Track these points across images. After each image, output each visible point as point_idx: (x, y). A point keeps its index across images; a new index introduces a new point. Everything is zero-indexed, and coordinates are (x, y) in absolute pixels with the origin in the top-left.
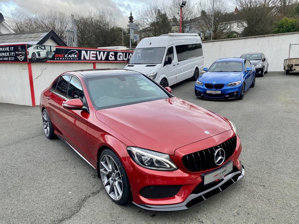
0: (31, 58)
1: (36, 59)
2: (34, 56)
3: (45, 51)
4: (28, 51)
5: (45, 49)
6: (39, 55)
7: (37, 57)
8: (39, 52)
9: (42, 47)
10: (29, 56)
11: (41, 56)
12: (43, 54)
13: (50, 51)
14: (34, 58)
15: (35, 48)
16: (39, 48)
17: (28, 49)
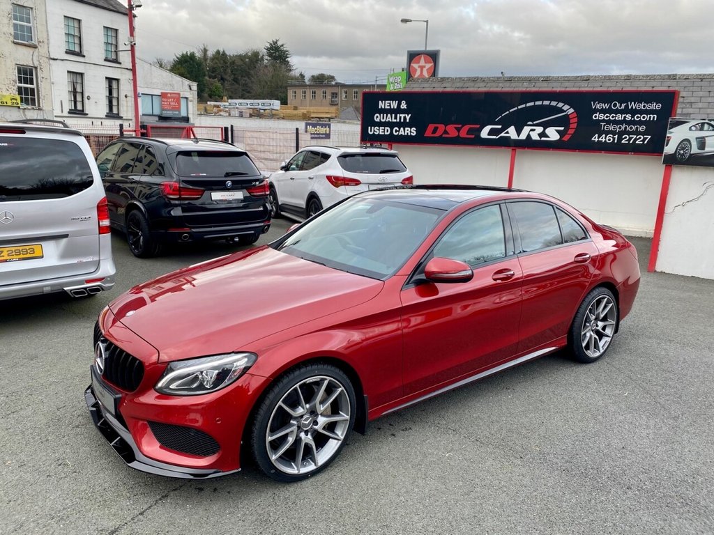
0: (673, 152)
1: (687, 156)
2: (683, 149)
4: (668, 135)
6: (702, 144)
7: (695, 149)
8: (703, 138)
10: (670, 149)
11: (707, 149)
14: (682, 152)
15: (693, 128)
16: (706, 127)
17: (671, 130)
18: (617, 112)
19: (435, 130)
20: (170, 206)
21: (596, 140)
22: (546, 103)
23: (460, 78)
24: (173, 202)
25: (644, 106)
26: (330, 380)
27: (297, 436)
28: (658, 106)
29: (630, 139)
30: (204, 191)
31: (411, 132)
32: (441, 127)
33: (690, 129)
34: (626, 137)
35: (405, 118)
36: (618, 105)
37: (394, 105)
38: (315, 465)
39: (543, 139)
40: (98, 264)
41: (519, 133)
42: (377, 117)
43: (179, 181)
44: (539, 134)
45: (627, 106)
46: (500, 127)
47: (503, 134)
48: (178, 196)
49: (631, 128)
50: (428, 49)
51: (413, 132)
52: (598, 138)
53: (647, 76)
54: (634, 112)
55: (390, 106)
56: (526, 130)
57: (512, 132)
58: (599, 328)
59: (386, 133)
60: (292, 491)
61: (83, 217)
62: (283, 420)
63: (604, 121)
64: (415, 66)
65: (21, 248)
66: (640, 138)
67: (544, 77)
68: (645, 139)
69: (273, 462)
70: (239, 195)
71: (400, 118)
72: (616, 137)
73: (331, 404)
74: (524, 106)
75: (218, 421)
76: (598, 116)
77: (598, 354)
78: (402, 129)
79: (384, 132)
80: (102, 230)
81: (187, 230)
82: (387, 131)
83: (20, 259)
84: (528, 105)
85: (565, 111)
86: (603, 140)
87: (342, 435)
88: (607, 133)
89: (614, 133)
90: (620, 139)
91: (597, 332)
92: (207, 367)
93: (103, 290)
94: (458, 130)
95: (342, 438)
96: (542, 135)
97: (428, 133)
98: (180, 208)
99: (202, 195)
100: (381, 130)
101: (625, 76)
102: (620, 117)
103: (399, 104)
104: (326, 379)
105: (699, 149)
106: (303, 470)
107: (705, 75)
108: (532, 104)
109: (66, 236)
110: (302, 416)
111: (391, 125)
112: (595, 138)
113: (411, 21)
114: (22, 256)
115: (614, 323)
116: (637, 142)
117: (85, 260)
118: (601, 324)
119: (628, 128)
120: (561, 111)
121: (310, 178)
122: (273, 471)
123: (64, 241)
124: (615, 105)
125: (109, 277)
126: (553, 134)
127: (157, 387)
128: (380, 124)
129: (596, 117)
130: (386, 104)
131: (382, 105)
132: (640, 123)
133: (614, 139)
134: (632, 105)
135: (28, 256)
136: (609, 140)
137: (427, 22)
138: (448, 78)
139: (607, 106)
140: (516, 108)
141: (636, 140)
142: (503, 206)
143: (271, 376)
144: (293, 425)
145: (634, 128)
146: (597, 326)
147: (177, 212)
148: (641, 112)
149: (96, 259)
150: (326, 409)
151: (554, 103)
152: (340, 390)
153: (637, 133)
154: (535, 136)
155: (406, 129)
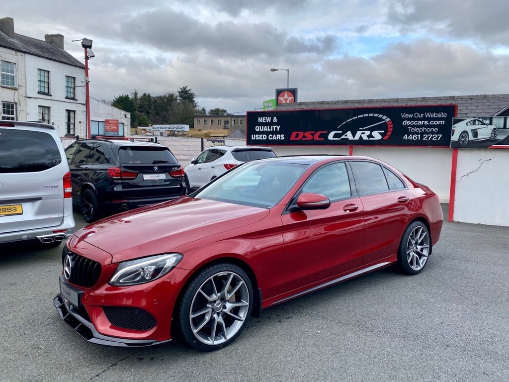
0: (457, 140)
1: (467, 142)
2: (463, 137)
3: (491, 128)
4: (453, 129)
5: (491, 124)
6: (475, 134)
7: (471, 138)
8: (476, 130)
9: (484, 122)
10: (455, 138)
11: (479, 137)
12: (485, 133)
13: (502, 127)
14: (463, 139)
15: (469, 124)
16: (477, 122)
17: (455, 126)
18: (418, 119)
19: (297, 135)
20: (113, 184)
21: (406, 138)
22: (371, 115)
23: (312, 102)
24: (115, 181)
25: (436, 115)
26: (234, 275)
27: (212, 316)
28: (445, 115)
29: (429, 137)
30: (138, 173)
31: (281, 137)
32: (301, 134)
33: (467, 124)
34: (425, 136)
35: (276, 128)
36: (419, 115)
37: (269, 120)
38: (225, 339)
39: (370, 139)
40: (62, 220)
41: (354, 136)
42: (257, 128)
43: (120, 167)
44: (367, 136)
45: (424, 116)
46: (341, 132)
47: (343, 137)
48: (120, 177)
49: (429, 130)
50: (289, 88)
51: (282, 137)
52: (408, 137)
53: (436, 98)
54: (429, 119)
55: (266, 120)
56: (359, 133)
57: (349, 135)
58: (419, 250)
59: (264, 139)
60: (208, 357)
61: (53, 185)
62: (202, 303)
63: (410, 125)
64: (281, 99)
65: (6, 207)
66: (435, 136)
67: (368, 100)
68: (438, 137)
69: (195, 334)
70: (163, 176)
71: (273, 128)
72: (419, 136)
73: (235, 293)
74: (356, 117)
75: (156, 302)
76: (406, 123)
77: (419, 268)
78: (274, 135)
79: (262, 138)
80: (66, 195)
81: (126, 201)
82: (264, 137)
83: (6, 215)
84: (359, 117)
85: (384, 120)
86: (411, 138)
87: (243, 317)
88: (413, 134)
89: (418, 134)
90: (422, 137)
91: (417, 253)
92: (147, 264)
93: (65, 238)
94: (313, 135)
95: (244, 319)
96: (370, 136)
97: (292, 138)
98: (121, 186)
99: (136, 176)
100: (260, 137)
101: (422, 98)
102: (421, 123)
103: (272, 119)
104: (232, 274)
105: (474, 137)
106: (216, 343)
107: (473, 96)
108: (362, 116)
109: (40, 199)
110: (215, 302)
111: (267, 133)
112: (406, 137)
113: (277, 70)
114: (7, 213)
115: (428, 246)
116: (433, 139)
117: (53, 216)
118: (419, 247)
119: (427, 130)
120: (381, 120)
121: (212, 167)
122: (195, 342)
123: (39, 202)
124: (417, 115)
125: (70, 229)
126: (377, 135)
127: (110, 282)
128: (260, 133)
129: (404, 123)
130: (263, 120)
131: (260, 120)
132: (434, 126)
133: (418, 137)
134: (428, 115)
135: (12, 213)
136: (415, 138)
137: (288, 70)
138: (304, 103)
139: (411, 116)
140: (351, 119)
141: (432, 137)
142: (347, 163)
143: (193, 270)
144: (209, 307)
145: (431, 130)
146: (417, 248)
147: (119, 188)
148: (434, 119)
149: (61, 215)
150: (232, 297)
151: (376, 115)
152: (241, 282)
153: (433, 133)
154: (365, 137)
155: (277, 135)
